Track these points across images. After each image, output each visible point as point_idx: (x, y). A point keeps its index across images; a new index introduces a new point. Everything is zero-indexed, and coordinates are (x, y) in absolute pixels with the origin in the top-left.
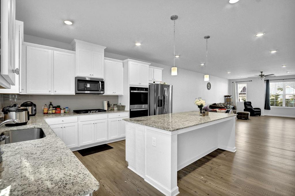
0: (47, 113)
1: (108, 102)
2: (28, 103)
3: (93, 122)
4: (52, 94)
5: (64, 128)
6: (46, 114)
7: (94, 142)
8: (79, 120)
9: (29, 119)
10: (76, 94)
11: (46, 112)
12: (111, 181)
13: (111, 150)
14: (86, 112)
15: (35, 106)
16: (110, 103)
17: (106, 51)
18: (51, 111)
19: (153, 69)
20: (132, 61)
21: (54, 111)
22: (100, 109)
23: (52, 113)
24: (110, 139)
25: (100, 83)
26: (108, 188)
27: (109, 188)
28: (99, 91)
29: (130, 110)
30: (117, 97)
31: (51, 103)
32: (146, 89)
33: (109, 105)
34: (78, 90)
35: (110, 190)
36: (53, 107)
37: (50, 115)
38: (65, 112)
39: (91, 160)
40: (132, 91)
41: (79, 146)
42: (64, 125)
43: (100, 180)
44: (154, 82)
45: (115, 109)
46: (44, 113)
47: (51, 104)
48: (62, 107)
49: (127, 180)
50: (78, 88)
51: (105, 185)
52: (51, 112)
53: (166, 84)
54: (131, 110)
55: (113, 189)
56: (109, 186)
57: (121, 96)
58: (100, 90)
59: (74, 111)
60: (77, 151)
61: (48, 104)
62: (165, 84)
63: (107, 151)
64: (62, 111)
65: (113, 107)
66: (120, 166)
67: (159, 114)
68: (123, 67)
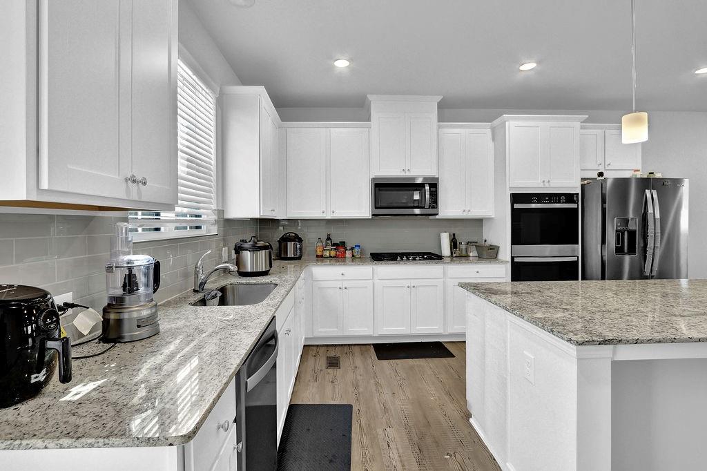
0: (322, 256)
1: (454, 234)
2: (291, 234)
3: (407, 283)
4: (329, 217)
5: (345, 290)
6: (320, 257)
7: (408, 332)
8: (375, 276)
9: (271, 266)
10: (373, 215)
11: (319, 254)
12: (410, 440)
13: (445, 361)
14: (392, 257)
15: (300, 240)
16: (459, 239)
17: (441, 106)
18: (328, 252)
19: (599, 132)
20: (515, 119)
21: (333, 253)
22: (430, 253)
23: (330, 257)
24: (450, 331)
25: (427, 188)
26: (397, 455)
27: (400, 456)
28: (424, 208)
29: (513, 258)
30: (479, 222)
31: (329, 235)
32: (570, 198)
33: (454, 244)
34: (376, 208)
35: (398, 463)
36: (333, 245)
37: (326, 260)
38: (353, 256)
39: (390, 373)
40: (516, 206)
41: (377, 335)
42: (346, 284)
43: (388, 430)
44: (601, 174)
45: (471, 254)
46: (317, 256)
47: (329, 239)
48: (348, 246)
49: (451, 456)
50: (377, 204)
51: (393, 446)
52: (327, 254)
53: (658, 176)
54: (516, 260)
55: (406, 464)
56: (401, 451)
57: (489, 219)
58: (427, 206)
59: (372, 254)
60: (373, 345)
61: (324, 237)
62: (652, 176)
63: (436, 360)
64: (348, 254)
65: (467, 249)
66: (451, 409)
67: (631, 277)
68: (493, 139)
